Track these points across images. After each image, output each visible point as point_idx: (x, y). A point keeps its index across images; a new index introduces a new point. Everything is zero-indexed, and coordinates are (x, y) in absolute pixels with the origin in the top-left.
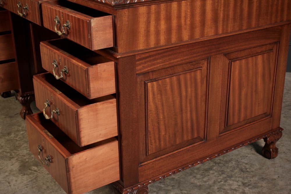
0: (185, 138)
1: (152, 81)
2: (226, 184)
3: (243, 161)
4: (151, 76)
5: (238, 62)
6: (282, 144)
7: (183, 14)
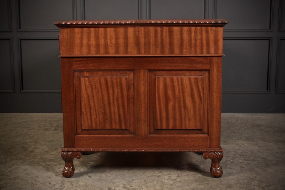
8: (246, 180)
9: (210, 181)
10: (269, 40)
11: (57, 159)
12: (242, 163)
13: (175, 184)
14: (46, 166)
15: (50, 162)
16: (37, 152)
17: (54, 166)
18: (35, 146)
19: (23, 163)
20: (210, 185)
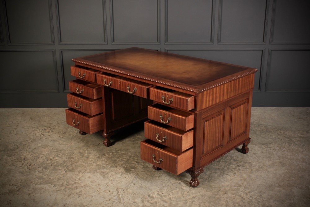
0: (216, 146)
1: (206, 121)
2: (230, 166)
3: (233, 156)
4: (206, 119)
5: (234, 109)
6: (250, 146)
7: (217, 92)
8: (236, 186)
9: (213, 188)
10: (262, 51)
11: (107, 166)
12: (235, 168)
13: (190, 191)
14: (102, 173)
15: (103, 169)
16: (91, 158)
17: (107, 173)
18: (88, 151)
19: (86, 170)
20: (213, 191)
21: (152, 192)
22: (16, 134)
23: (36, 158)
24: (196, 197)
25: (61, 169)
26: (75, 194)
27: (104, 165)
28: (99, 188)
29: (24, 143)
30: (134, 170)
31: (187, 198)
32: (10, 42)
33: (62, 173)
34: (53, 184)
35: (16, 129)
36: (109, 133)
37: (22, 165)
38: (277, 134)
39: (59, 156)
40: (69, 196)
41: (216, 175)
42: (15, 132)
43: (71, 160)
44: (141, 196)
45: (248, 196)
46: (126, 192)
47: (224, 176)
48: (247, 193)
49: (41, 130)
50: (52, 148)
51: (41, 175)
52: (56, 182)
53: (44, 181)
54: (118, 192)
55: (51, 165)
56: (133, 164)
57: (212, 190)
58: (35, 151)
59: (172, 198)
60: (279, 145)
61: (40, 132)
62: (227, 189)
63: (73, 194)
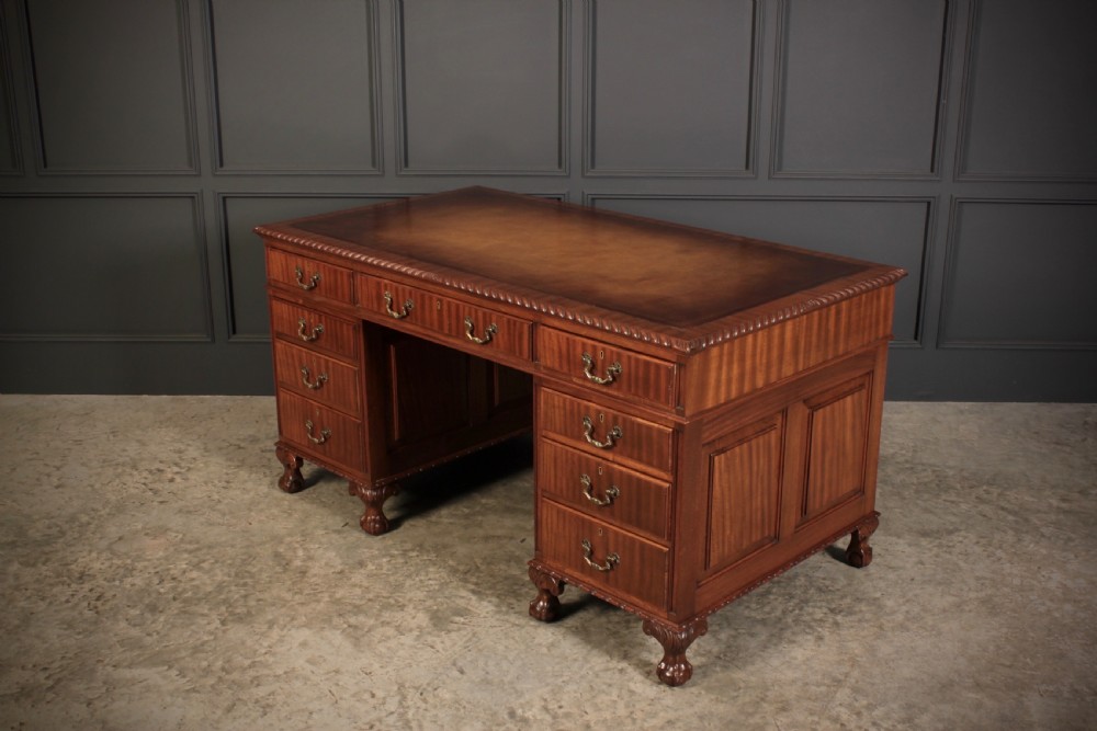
0: (754, 539)
1: (720, 452)
2: (803, 612)
3: (817, 574)
4: (720, 446)
5: (821, 411)
6: (877, 541)
7: (758, 350)
8: (824, 685)
9: (740, 688)
10: (929, 203)
11: (370, 603)
12: (821, 620)
13: (659, 699)
14: (351, 630)
15: (355, 614)
16: (315, 575)
17: (369, 631)
18: (305, 549)
19: (293, 619)
20: (740, 702)
21: (522, 701)
22: (57, 487)
23: (122, 571)
24: (678, 720)
25: (206, 611)
26: (250, 705)
27: (358, 602)
28: (337, 685)
29: (84, 519)
30: (462, 620)
31: (646, 725)
32: (45, 166)
33: (211, 628)
34: (176, 666)
35: (58, 469)
36: (382, 487)
37: (73, 595)
38: (977, 498)
39: (202, 565)
40: (229, 710)
41: (753, 643)
42: (55, 481)
43: (242, 581)
44: (482, 715)
45: (865, 721)
46: (431, 700)
47: (780, 648)
48: (863, 710)
49: (145, 474)
50: (180, 536)
51: (135, 632)
52: (187, 659)
53: (146, 656)
54: (404, 698)
55: (174, 599)
56: (463, 597)
57: (737, 697)
58: (122, 548)
59: (592, 724)
60: (982, 537)
61: (143, 481)
62: (791, 693)
63: (245, 704)
